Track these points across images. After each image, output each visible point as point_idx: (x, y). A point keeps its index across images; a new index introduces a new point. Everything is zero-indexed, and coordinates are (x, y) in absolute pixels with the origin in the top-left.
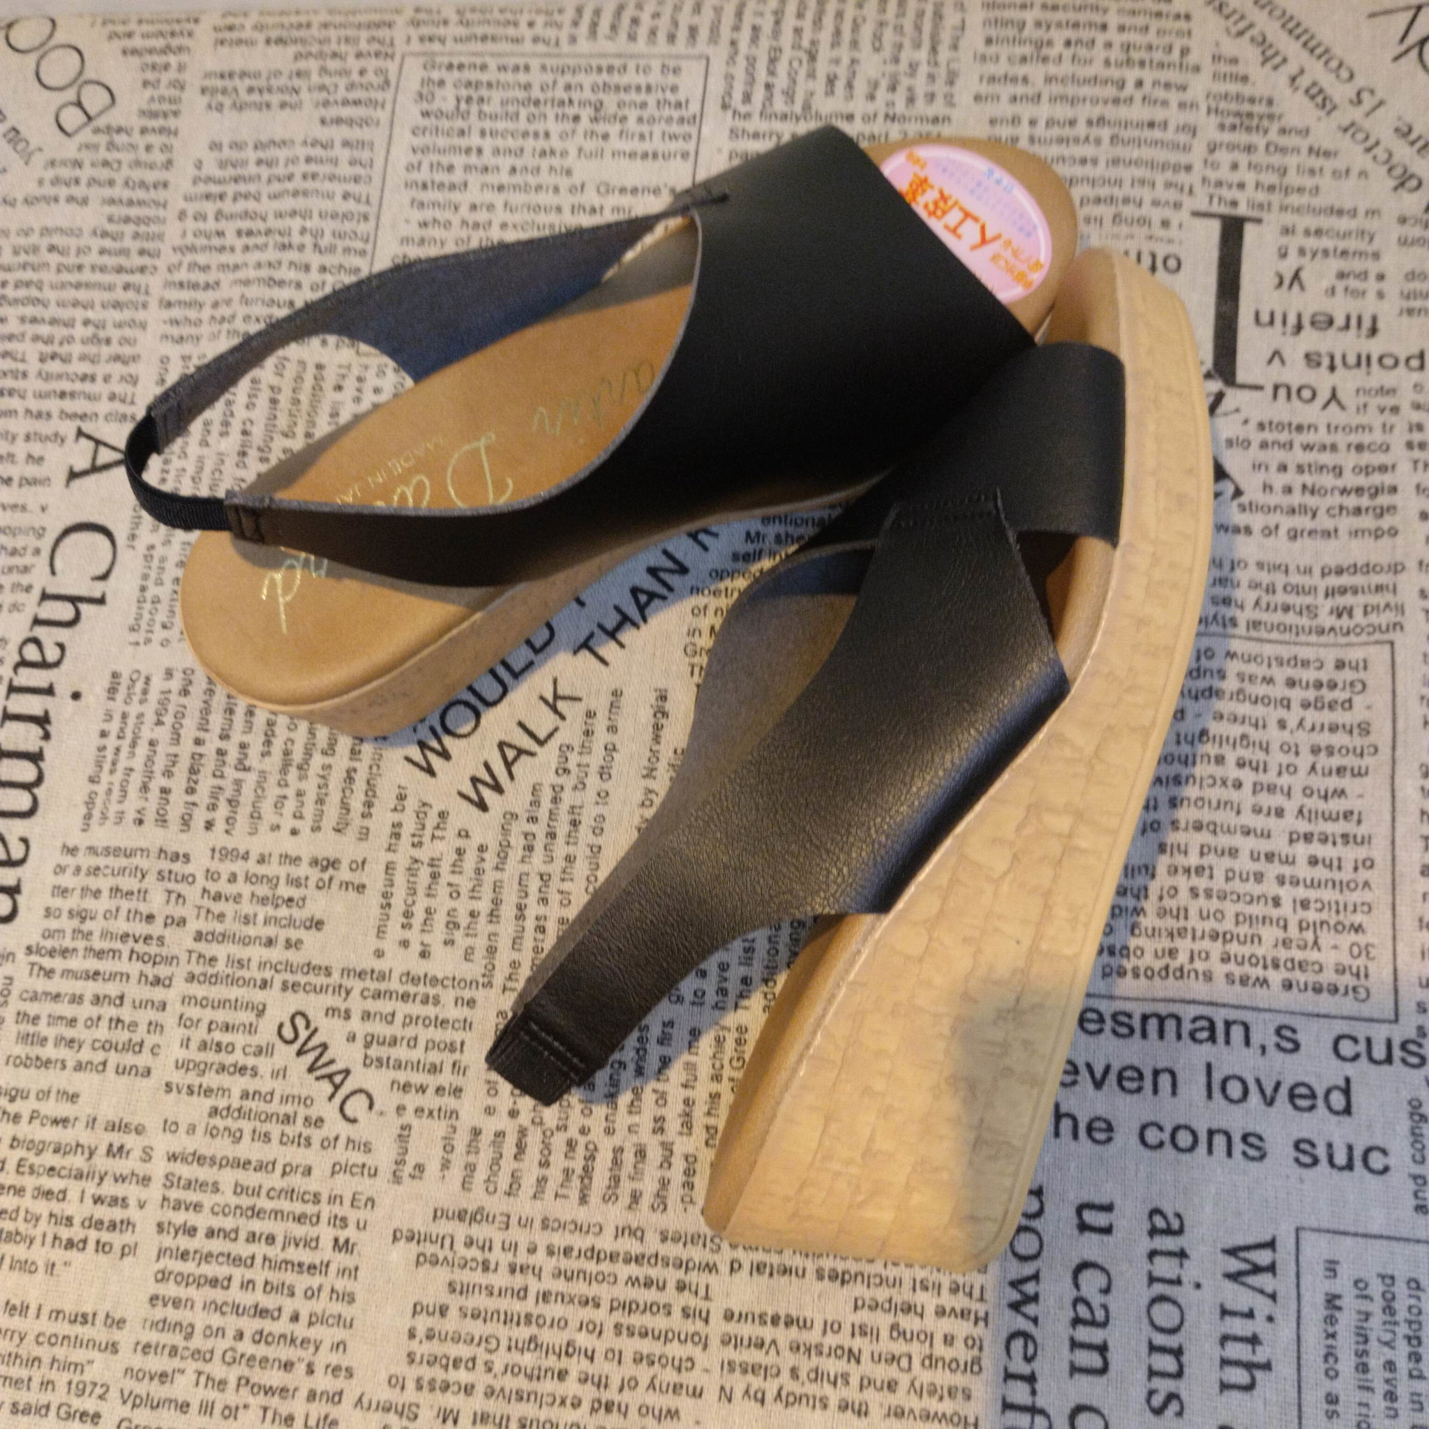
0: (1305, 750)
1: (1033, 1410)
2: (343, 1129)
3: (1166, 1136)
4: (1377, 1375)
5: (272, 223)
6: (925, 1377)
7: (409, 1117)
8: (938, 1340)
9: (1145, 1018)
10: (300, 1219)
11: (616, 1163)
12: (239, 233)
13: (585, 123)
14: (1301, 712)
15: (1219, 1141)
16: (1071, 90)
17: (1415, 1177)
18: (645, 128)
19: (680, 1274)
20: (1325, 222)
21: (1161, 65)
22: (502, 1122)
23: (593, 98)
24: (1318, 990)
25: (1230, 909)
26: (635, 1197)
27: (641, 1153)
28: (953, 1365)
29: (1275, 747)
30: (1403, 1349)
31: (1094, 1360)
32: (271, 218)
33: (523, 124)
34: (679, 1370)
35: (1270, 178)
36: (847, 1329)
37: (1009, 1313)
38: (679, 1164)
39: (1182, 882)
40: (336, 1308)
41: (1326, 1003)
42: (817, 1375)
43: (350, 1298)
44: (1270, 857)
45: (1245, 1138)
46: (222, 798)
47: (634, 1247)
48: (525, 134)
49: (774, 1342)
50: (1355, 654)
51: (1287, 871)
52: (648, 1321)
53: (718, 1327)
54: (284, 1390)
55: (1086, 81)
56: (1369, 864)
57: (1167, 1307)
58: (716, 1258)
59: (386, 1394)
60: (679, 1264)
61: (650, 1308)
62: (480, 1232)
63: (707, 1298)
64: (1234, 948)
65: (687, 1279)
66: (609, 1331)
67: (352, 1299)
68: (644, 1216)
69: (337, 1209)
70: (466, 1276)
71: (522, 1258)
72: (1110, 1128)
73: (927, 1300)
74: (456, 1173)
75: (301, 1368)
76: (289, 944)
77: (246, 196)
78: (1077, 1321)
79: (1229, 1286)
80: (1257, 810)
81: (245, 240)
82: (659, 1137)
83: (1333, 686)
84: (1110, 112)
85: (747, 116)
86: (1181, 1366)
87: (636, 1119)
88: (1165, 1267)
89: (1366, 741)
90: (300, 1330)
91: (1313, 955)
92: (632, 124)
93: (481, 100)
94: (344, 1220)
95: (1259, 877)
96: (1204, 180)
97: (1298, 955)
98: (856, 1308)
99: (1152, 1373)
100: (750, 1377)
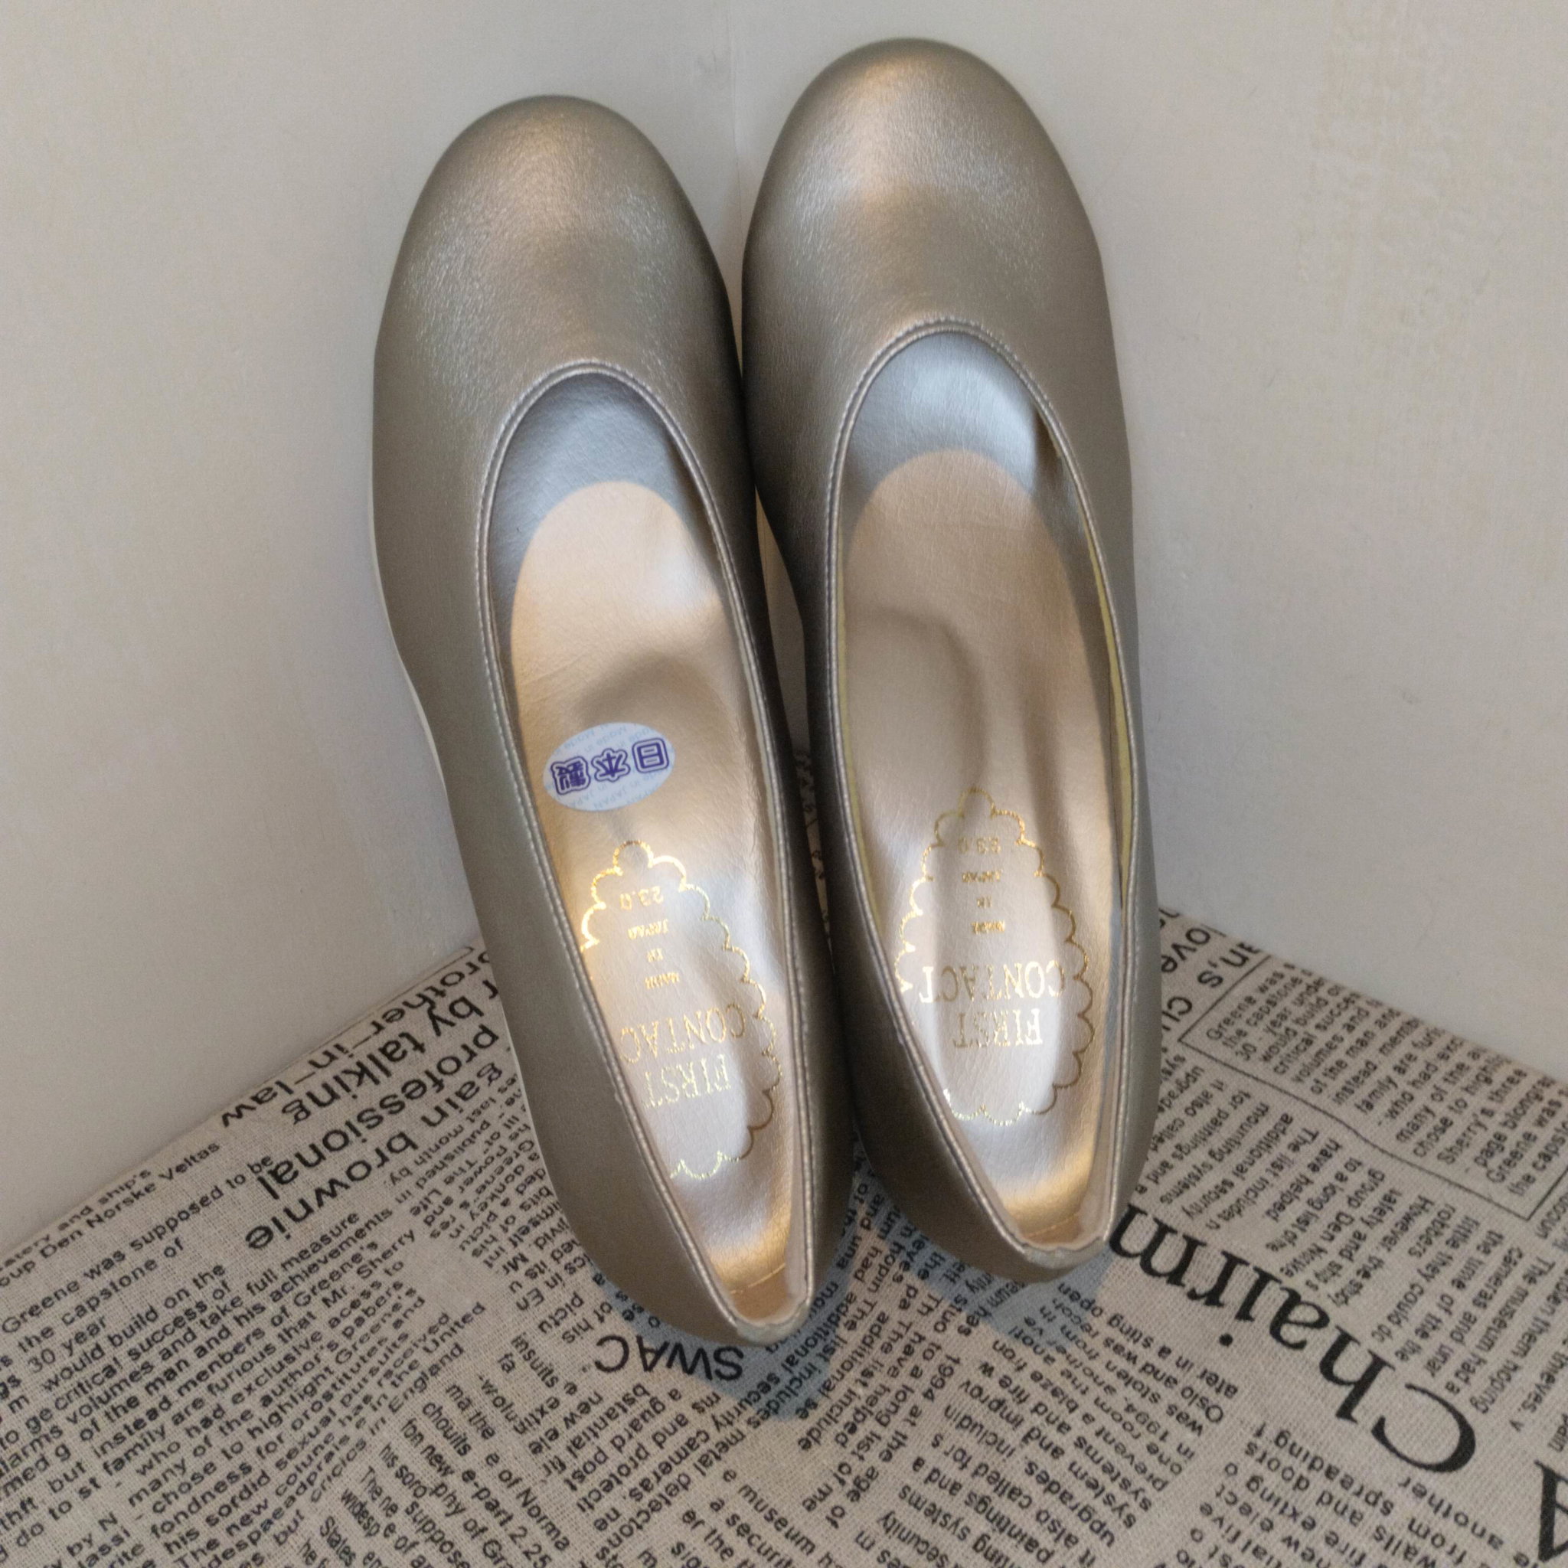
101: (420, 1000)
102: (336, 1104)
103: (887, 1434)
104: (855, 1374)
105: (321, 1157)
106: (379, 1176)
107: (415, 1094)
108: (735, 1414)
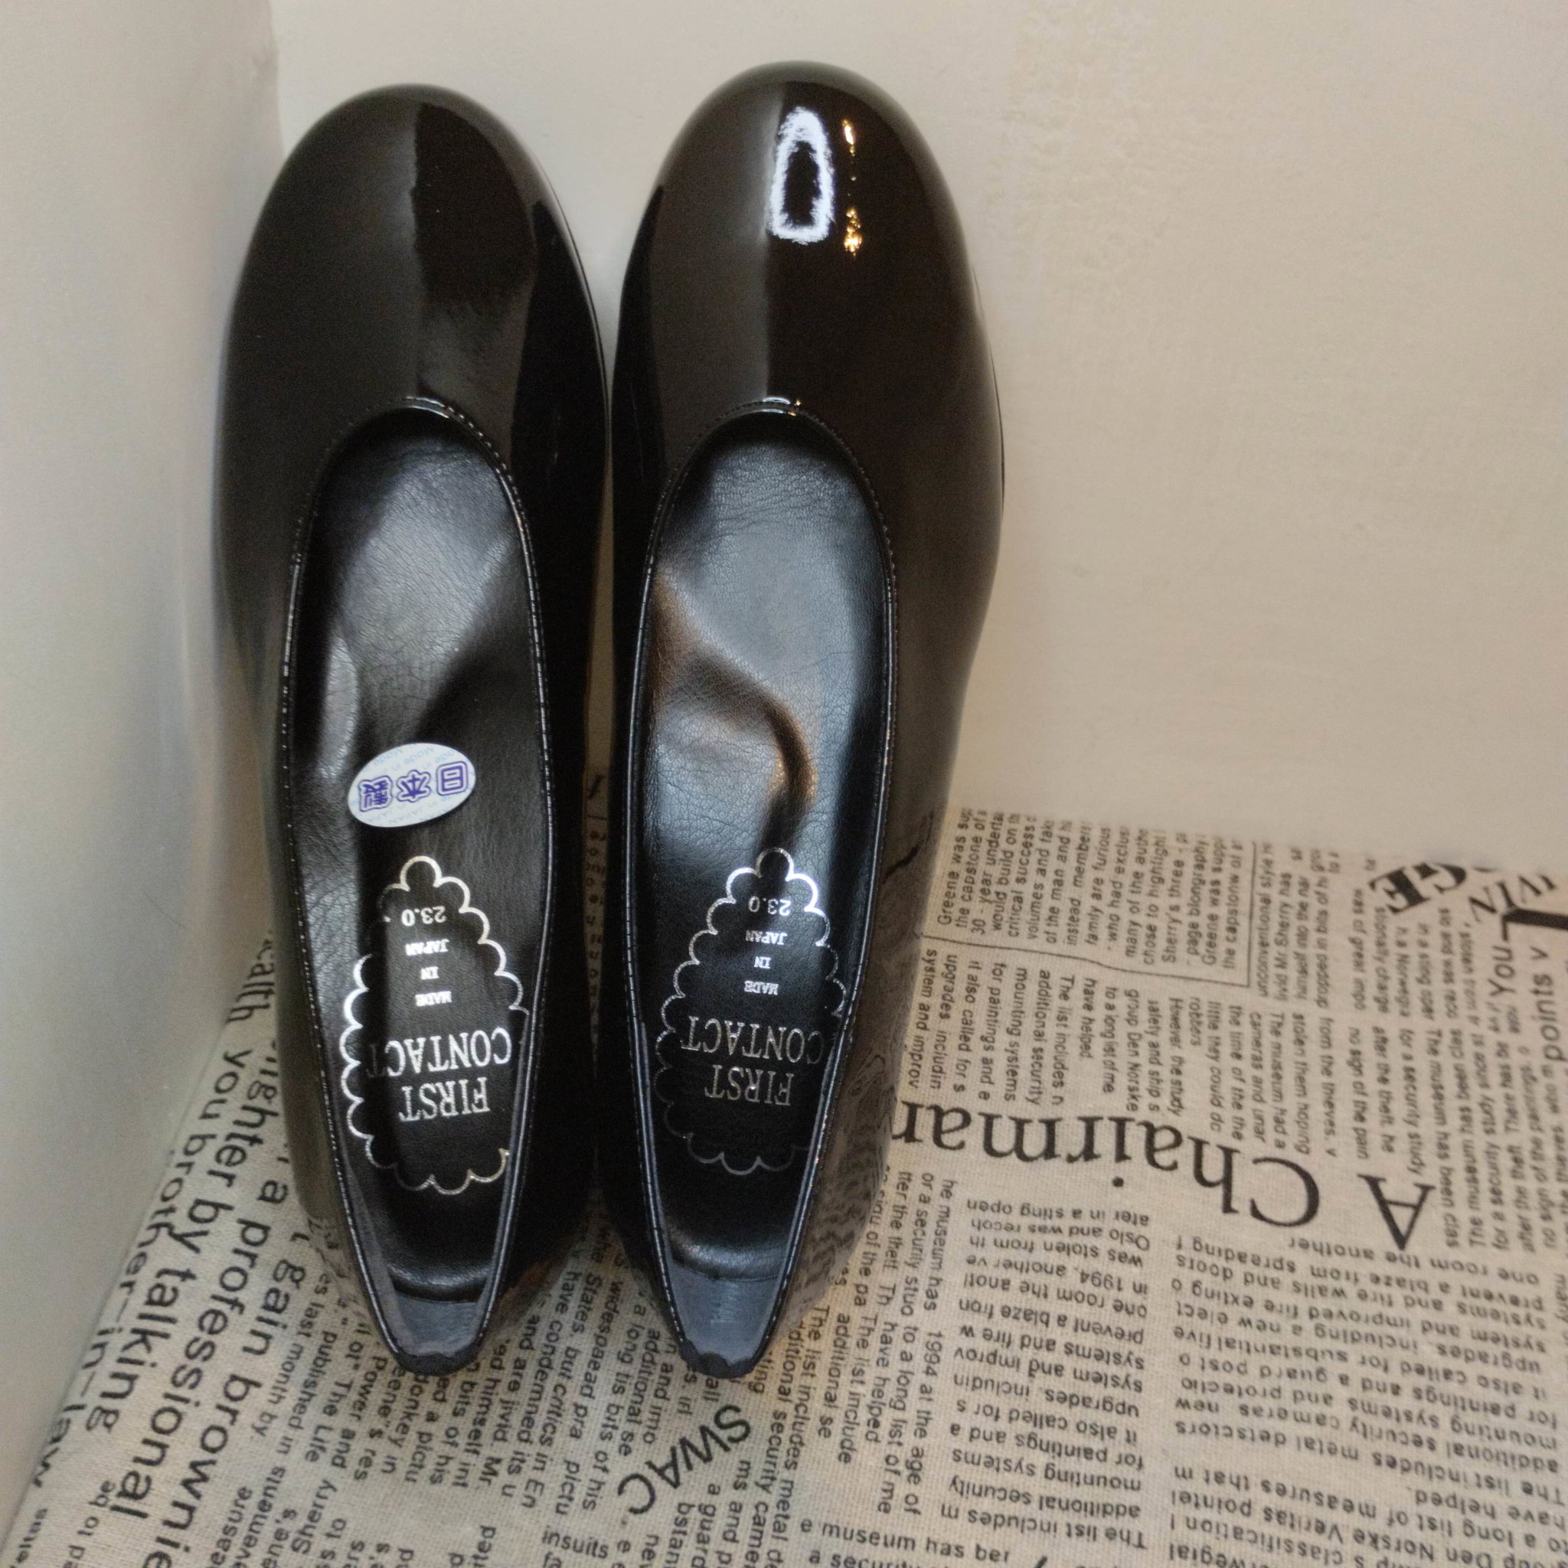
46: (998, 1345)
101: (153, 1231)
102: (139, 1385)
103: (910, 1415)
104: (845, 1378)
105: (163, 1447)
106: (242, 1434)
107: (217, 1327)
108: (772, 1467)
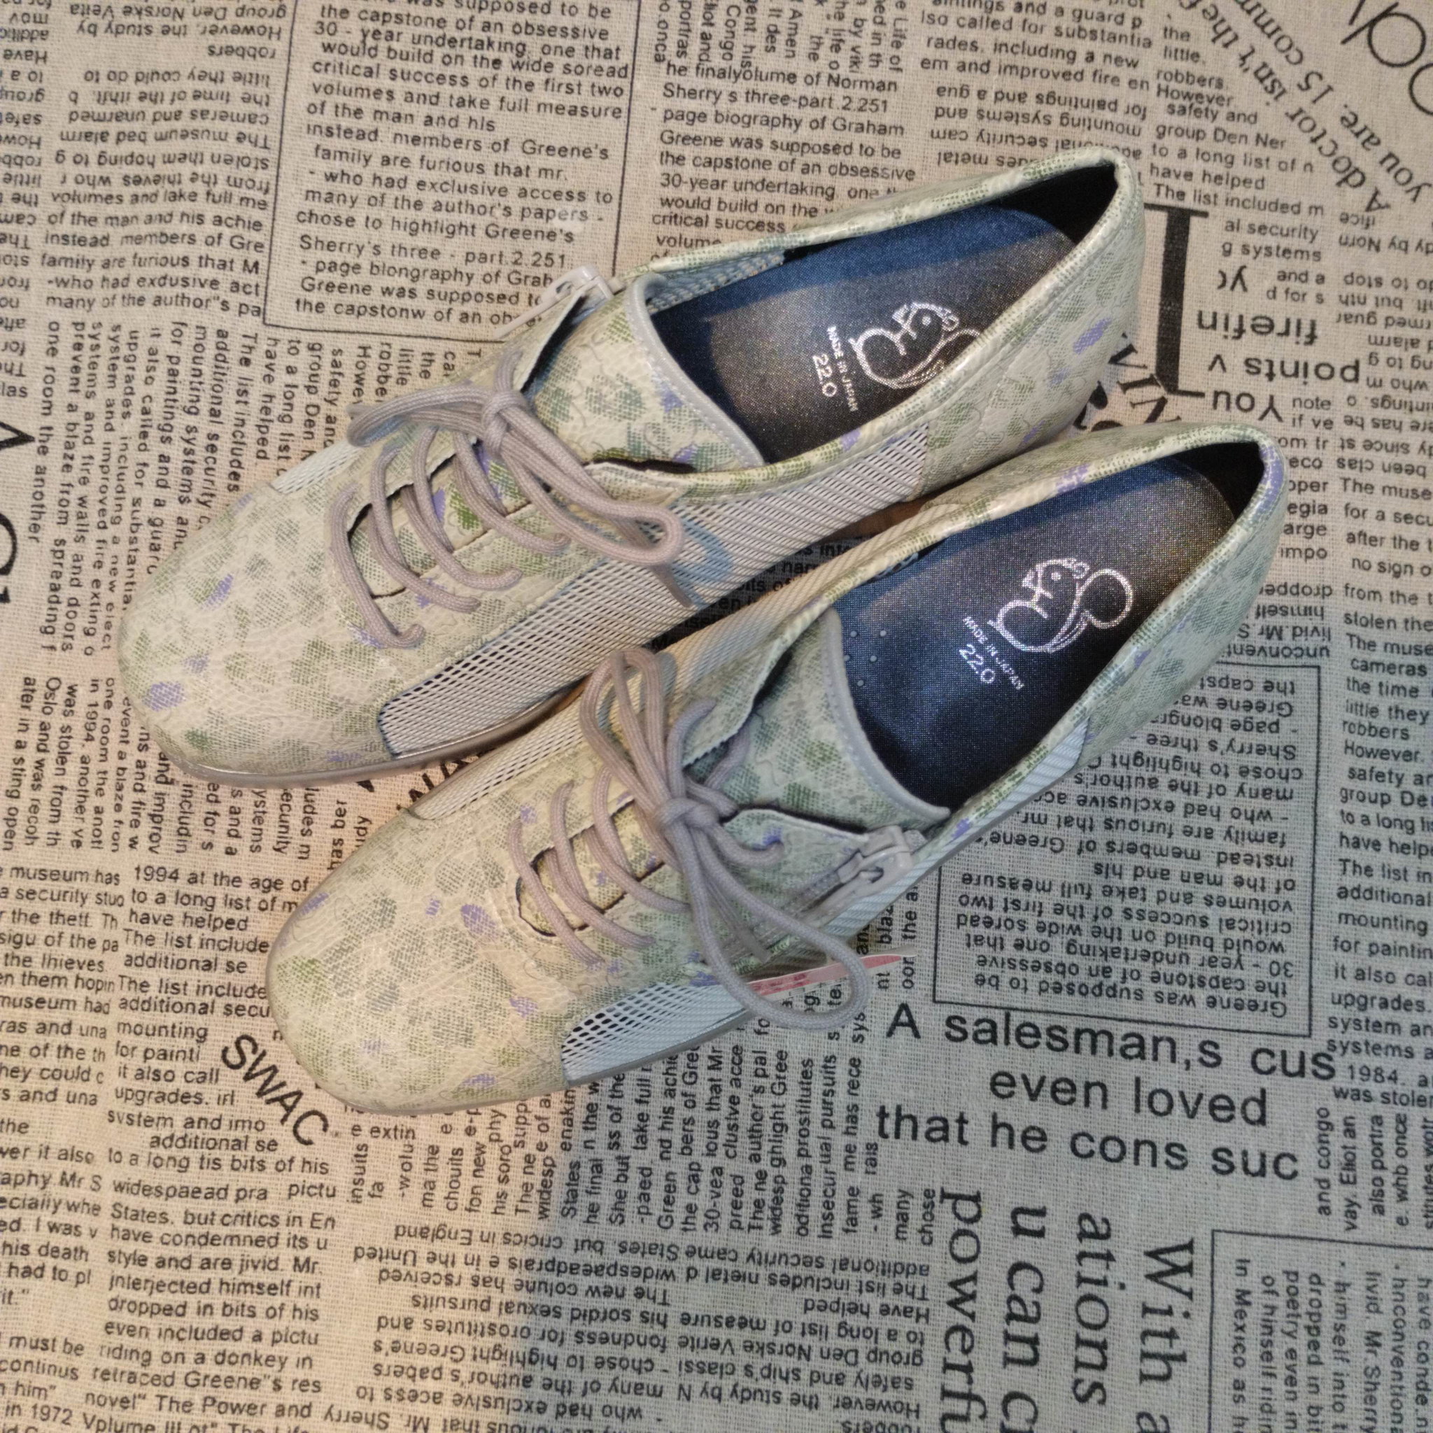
0: (1234, 772)
1: (969, 1397)
2: (299, 1151)
3: (1096, 1146)
4: (1280, 1363)
5: (162, 169)
6: (871, 1369)
7: (365, 1137)
8: (883, 1336)
9: (1078, 1033)
10: (258, 1242)
11: (574, 1178)
12: (126, 179)
13: (506, 71)
14: (1233, 734)
15: (1145, 1151)
16: (1021, 60)
17: (1319, 1181)
18: (572, 79)
19: (638, 1282)
20: (1271, 218)
21: (1113, 38)
22: (458, 1139)
23: (515, 40)
24: (1239, 1007)
25: (1161, 929)
26: (594, 1210)
27: (597, 1167)
28: (896, 1358)
29: (1206, 768)
30: (1303, 1337)
31: (1025, 1351)
32: (159, 163)
33: (437, 68)
34: (639, 1371)
35: (1217, 168)
36: (797, 1329)
37: (948, 1309)
38: (635, 1177)
39: (1117, 904)
40: (301, 1325)
41: (1246, 1019)
42: (770, 1372)
43: (314, 1315)
44: (1199, 878)
45: (1168, 1149)
47: (593, 1259)
48: (441, 78)
49: (728, 1342)
50: (1283, 677)
51: (1214, 891)
52: (608, 1327)
53: (675, 1330)
54: (251, 1409)
55: (1037, 52)
56: (1290, 885)
57: (1094, 1305)
58: (673, 1266)
59: (355, 1405)
60: (637, 1272)
61: (608, 1315)
62: (440, 1247)
63: (664, 1303)
64: (1163, 967)
65: (645, 1286)
66: (570, 1340)
67: (315, 1317)
68: (602, 1229)
69: (296, 1230)
70: (430, 1290)
71: (485, 1270)
72: (1043, 1138)
73: (873, 1301)
74: (416, 1191)
75: (267, 1385)
76: (230, 967)
77: (131, 137)
78: (1011, 1317)
79: (1151, 1285)
80: (1188, 832)
81: (133, 189)
82: (616, 1153)
83: (1261, 707)
84: (1060, 87)
85: (682, 70)
86: (1105, 1358)
87: (592, 1135)
88: (1093, 1269)
89: (1292, 765)
90: (264, 1349)
91: (1236, 973)
92: (557, 72)
93: (390, 36)
94: (303, 1239)
95: (1188, 898)
96: (1152, 167)
97: (1223, 973)
98: (806, 1309)
99: (1079, 1364)
100: (707, 1376)
